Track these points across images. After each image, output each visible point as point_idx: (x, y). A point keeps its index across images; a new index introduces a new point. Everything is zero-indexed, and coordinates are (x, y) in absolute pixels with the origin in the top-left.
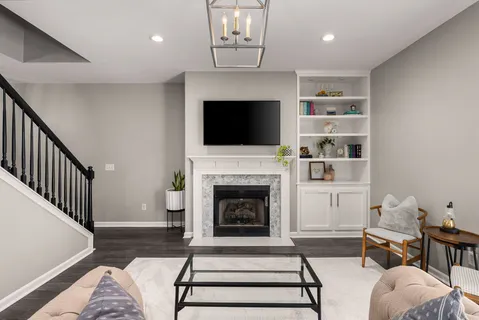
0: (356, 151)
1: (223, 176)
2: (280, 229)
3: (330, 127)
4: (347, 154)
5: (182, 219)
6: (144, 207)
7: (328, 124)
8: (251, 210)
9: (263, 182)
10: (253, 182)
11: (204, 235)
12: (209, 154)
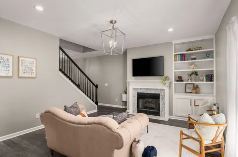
0: (210, 78)
1: (141, 89)
2: (164, 113)
3: (193, 66)
4: (204, 79)
5: (126, 105)
6: (117, 100)
7: (192, 64)
8: (154, 104)
9: (157, 92)
10: (153, 92)
11: (134, 112)
12: (135, 80)
